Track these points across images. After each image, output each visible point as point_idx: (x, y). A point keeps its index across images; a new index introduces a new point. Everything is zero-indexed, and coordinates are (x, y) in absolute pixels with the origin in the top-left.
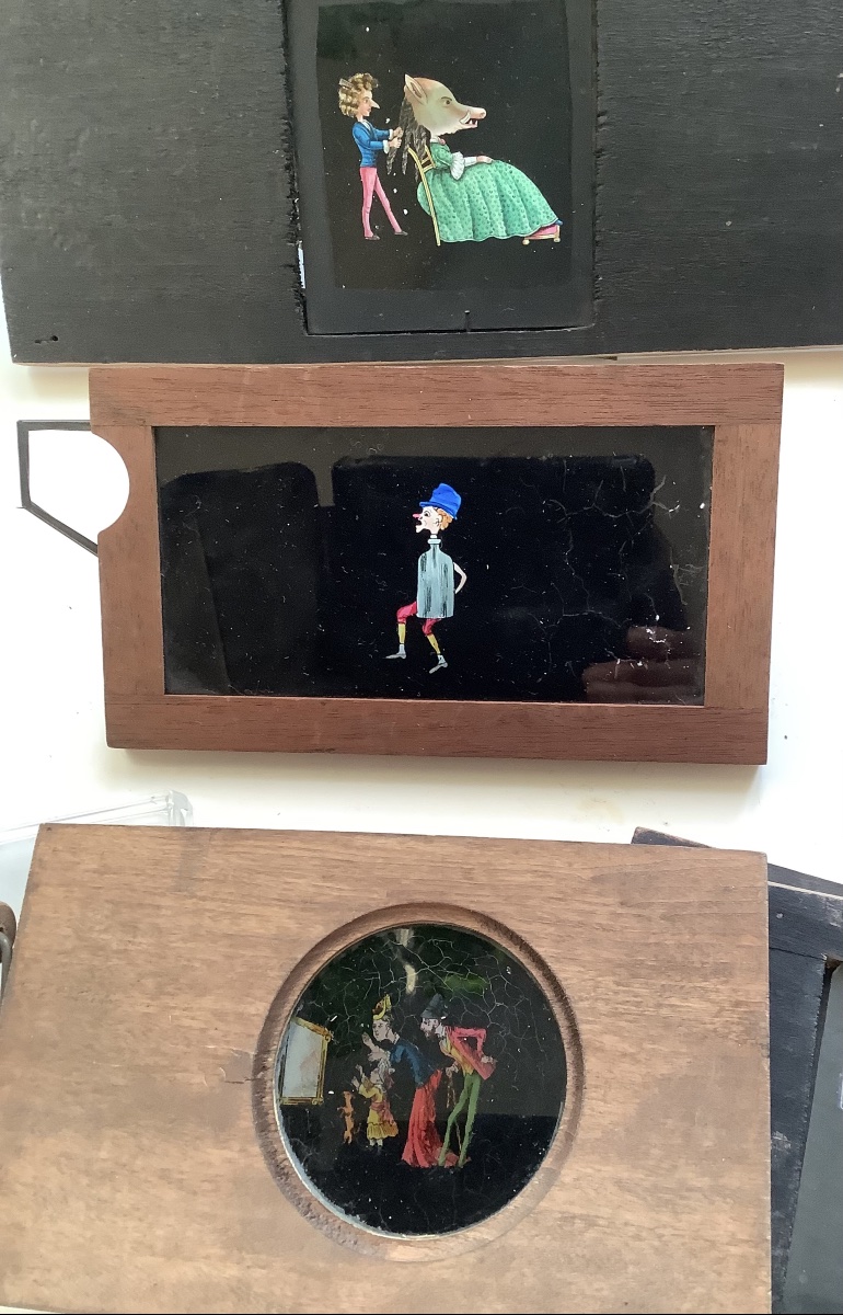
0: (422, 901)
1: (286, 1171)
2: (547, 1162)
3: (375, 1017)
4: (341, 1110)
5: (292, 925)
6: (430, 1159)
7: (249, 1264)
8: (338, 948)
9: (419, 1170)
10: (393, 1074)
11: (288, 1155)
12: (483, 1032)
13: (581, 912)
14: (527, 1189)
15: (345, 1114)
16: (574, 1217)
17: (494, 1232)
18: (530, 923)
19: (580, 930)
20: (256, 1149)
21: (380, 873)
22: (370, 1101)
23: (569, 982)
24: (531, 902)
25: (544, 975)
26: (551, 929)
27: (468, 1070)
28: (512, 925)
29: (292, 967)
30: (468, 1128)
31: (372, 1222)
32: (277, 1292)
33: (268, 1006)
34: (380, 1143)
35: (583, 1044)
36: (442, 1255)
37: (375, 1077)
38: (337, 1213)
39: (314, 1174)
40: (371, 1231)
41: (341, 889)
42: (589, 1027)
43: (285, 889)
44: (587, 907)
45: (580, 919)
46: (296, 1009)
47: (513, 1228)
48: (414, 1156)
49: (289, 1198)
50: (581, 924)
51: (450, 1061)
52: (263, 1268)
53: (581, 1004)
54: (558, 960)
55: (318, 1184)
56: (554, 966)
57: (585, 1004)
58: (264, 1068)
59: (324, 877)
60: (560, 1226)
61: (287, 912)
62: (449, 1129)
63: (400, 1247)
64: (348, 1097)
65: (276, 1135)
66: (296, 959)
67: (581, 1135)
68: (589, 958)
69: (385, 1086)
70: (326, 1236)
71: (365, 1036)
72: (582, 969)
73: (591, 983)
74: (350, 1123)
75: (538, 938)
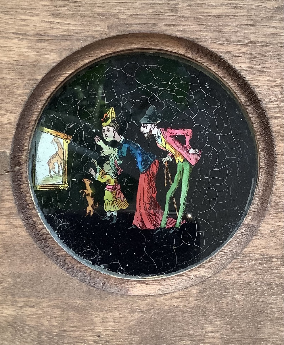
0: (137, 32)
1: (44, 237)
2: (248, 220)
3: (104, 124)
4: (83, 192)
5: (31, 54)
6: (155, 223)
7: (22, 305)
8: (70, 72)
9: (148, 232)
10: (121, 165)
11: (45, 226)
12: (190, 131)
13: (268, 35)
14: (232, 240)
15: (86, 195)
16: (272, 257)
17: (210, 271)
18: (227, 45)
19: (268, 48)
20: (19, 222)
21: (101, 10)
22: (104, 185)
23: (260, 88)
24: (227, 29)
25: (239, 85)
26: (245, 49)
27: (179, 159)
28: (213, 47)
29: (34, 86)
30: (182, 200)
31: (114, 269)
32: (46, 323)
33: (17, 116)
34: (115, 214)
35: (274, 134)
36: (171, 289)
37: (107, 167)
38: (87, 264)
39: (66, 238)
40: (113, 275)
41: (69, 24)
42: (277, 121)
43: (21, 25)
44: (273, 31)
45: (267, 40)
46: (40, 120)
47: (225, 267)
48: (143, 222)
49: (49, 256)
50: (268, 44)
51: (165, 153)
52: (33, 307)
53: (271, 105)
54: (251, 73)
55: (69, 245)
56: (248, 78)
57: (274, 104)
58: (20, 164)
59: (53, 15)
60: (262, 264)
61: (25, 43)
62: (167, 202)
63: (138, 285)
64: (87, 182)
65: (34, 212)
66: (36, 80)
67: (274, 199)
68: (276, 70)
69: (116, 174)
70: (81, 281)
71: (97, 138)
72: (271, 79)
73: (277, 89)
74: (90, 201)
75: (234, 56)
